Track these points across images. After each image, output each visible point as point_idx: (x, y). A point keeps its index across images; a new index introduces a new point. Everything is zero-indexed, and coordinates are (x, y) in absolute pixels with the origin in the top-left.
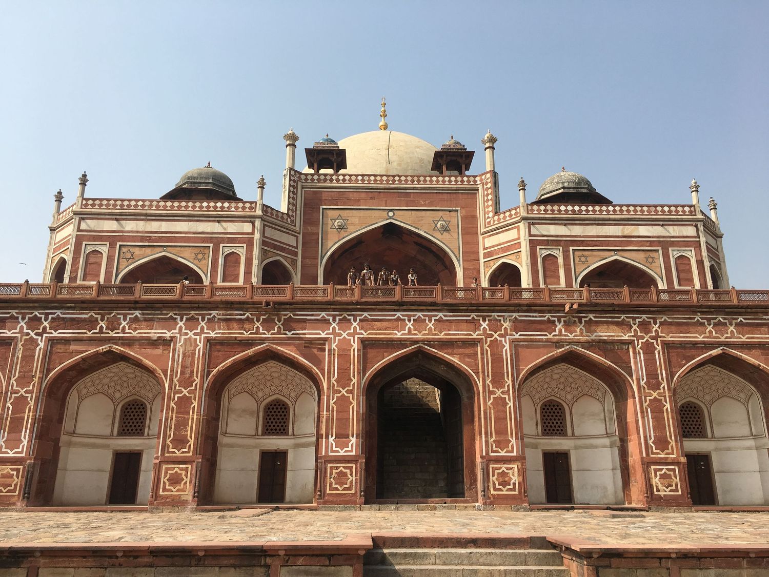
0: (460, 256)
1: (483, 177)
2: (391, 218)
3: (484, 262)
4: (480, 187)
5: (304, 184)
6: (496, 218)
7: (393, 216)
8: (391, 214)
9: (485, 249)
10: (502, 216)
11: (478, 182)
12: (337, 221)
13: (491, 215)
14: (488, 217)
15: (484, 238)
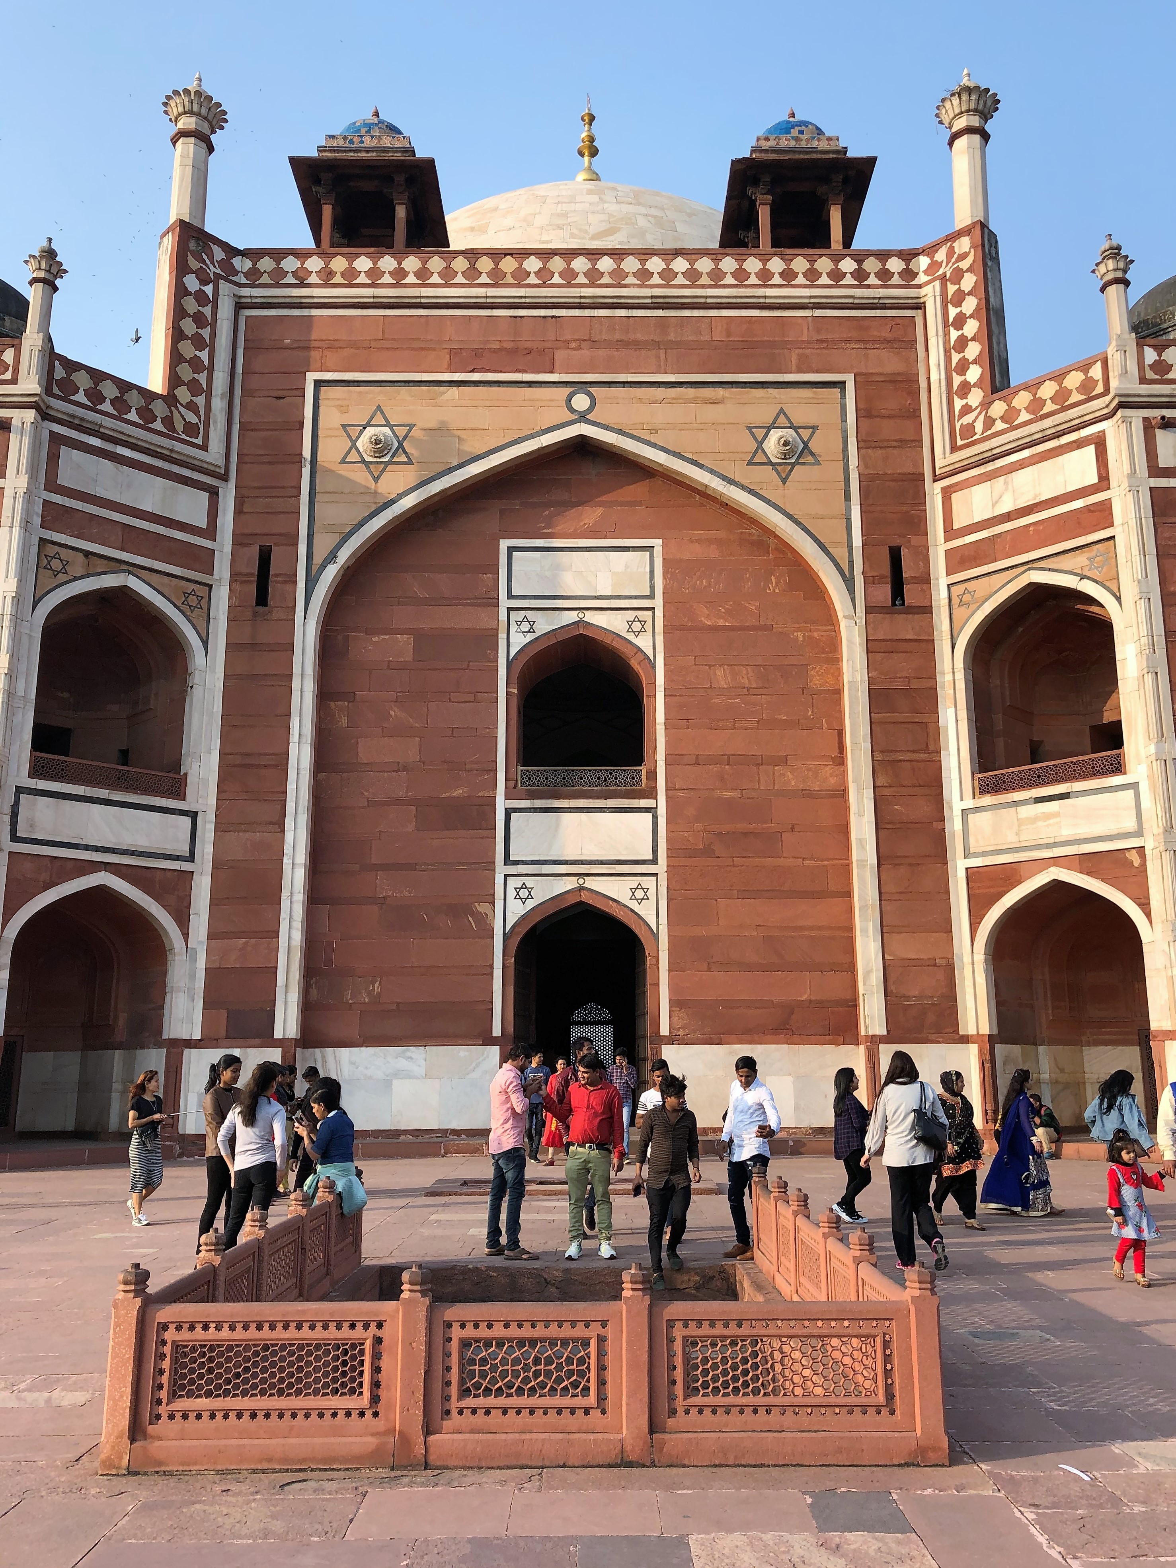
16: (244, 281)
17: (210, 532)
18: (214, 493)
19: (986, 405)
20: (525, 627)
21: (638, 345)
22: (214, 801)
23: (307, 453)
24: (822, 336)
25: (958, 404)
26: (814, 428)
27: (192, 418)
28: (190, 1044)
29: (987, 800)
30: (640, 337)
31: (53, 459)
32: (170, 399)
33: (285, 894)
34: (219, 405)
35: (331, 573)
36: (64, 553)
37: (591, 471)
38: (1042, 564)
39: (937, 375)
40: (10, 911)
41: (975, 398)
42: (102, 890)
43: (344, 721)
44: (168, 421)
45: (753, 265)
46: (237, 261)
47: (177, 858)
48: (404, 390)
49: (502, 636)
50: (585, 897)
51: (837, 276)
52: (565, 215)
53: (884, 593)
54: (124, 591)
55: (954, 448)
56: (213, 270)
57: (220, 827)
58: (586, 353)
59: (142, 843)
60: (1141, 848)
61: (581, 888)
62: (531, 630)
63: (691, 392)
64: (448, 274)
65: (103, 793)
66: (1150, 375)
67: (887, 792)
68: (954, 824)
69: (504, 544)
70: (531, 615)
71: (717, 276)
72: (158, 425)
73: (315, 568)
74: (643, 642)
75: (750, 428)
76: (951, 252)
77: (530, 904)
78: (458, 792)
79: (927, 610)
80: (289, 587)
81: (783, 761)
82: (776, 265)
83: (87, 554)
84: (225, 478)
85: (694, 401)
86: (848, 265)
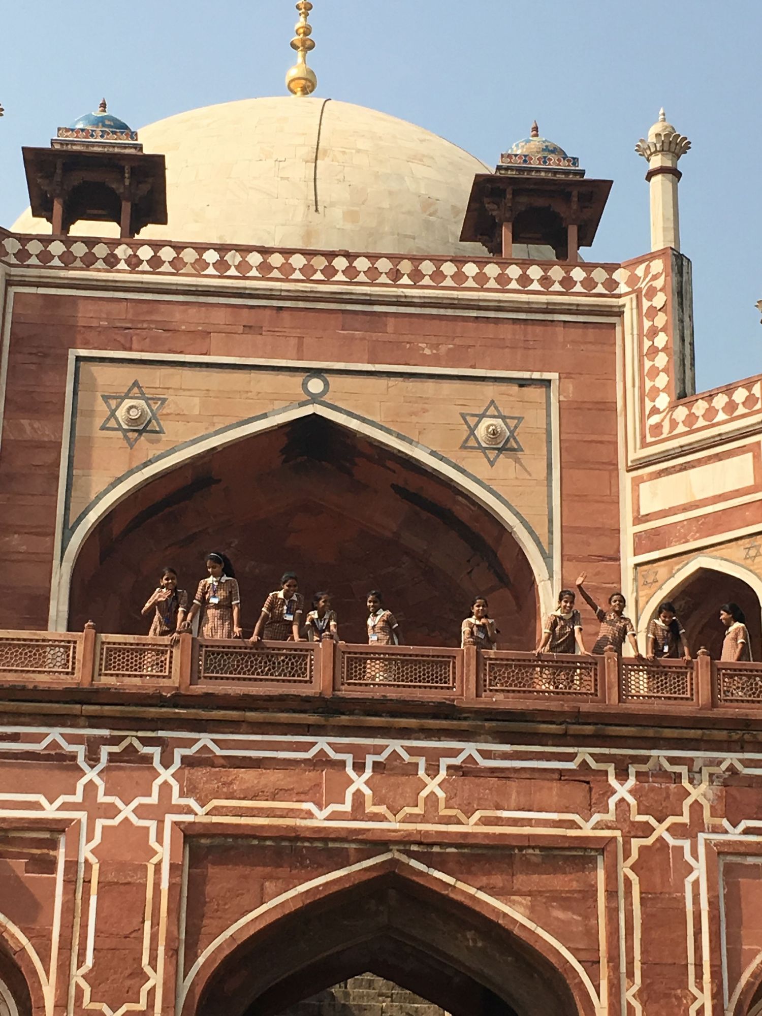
0: (551, 543)
1: (640, 271)
2: (314, 399)
3: (637, 565)
4: (628, 303)
5: (14, 271)
6: (681, 413)
7: (324, 392)
8: (316, 385)
9: (639, 519)
10: (700, 407)
11: (623, 288)
12: (128, 403)
13: (663, 401)
14: (655, 411)
15: (637, 482)
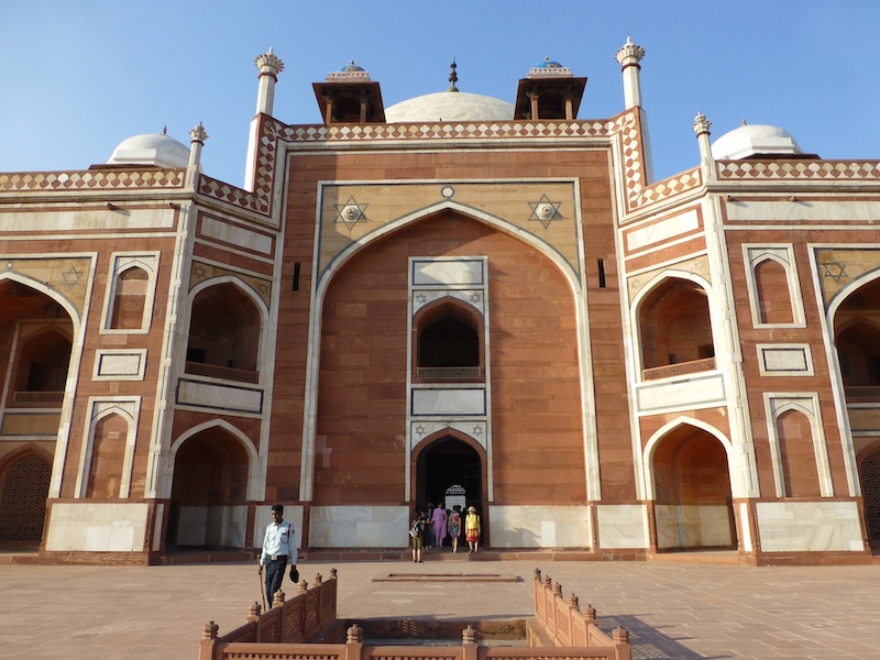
16: (290, 139)
17: (272, 256)
18: (274, 237)
19: (643, 192)
20: (421, 299)
21: (475, 165)
22: (271, 385)
23: (318, 219)
24: (564, 160)
25: (629, 191)
26: (560, 203)
27: (264, 203)
28: (259, 503)
29: (649, 383)
30: (476, 161)
31: (199, 222)
32: (254, 194)
33: (305, 430)
34: (277, 197)
35: (328, 275)
36: (203, 267)
37: (453, 224)
38: (672, 267)
39: (619, 178)
40: (174, 439)
41: (638, 188)
42: (217, 428)
43: (334, 346)
44: (253, 205)
45: (529, 127)
46: (287, 131)
47: (254, 412)
48: (364, 188)
49: (409, 304)
50: (450, 432)
51: (569, 132)
52: (441, 108)
53: (596, 281)
54: (231, 285)
55: (628, 212)
56: (275, 135)
57: (275, 397)
58: (450, 169)
59: (238, 405)
60: (725, 407)
61: (449, 428)
62: (424, 300)
63: (501, 186)
64: (385, 134)
65: (219, 381)
66: (722, 176)
67: (599, 379)
68: (632, 395)
69: (411, 259)
70: (423, 293)
71: (512, 133)
72: (248, 206)
73: (320, 273)
74: (478, 306)
75: (529, 203)
76: (624, 120)
77: (424, 436)
78: (388, 380)
79: (616, 290)
80: (308, 282)
81: (549, 364)
82: (540, 127)
83: (215, 267)
84: (279, 231)
85: (502, 191)
86: (575, 127)
